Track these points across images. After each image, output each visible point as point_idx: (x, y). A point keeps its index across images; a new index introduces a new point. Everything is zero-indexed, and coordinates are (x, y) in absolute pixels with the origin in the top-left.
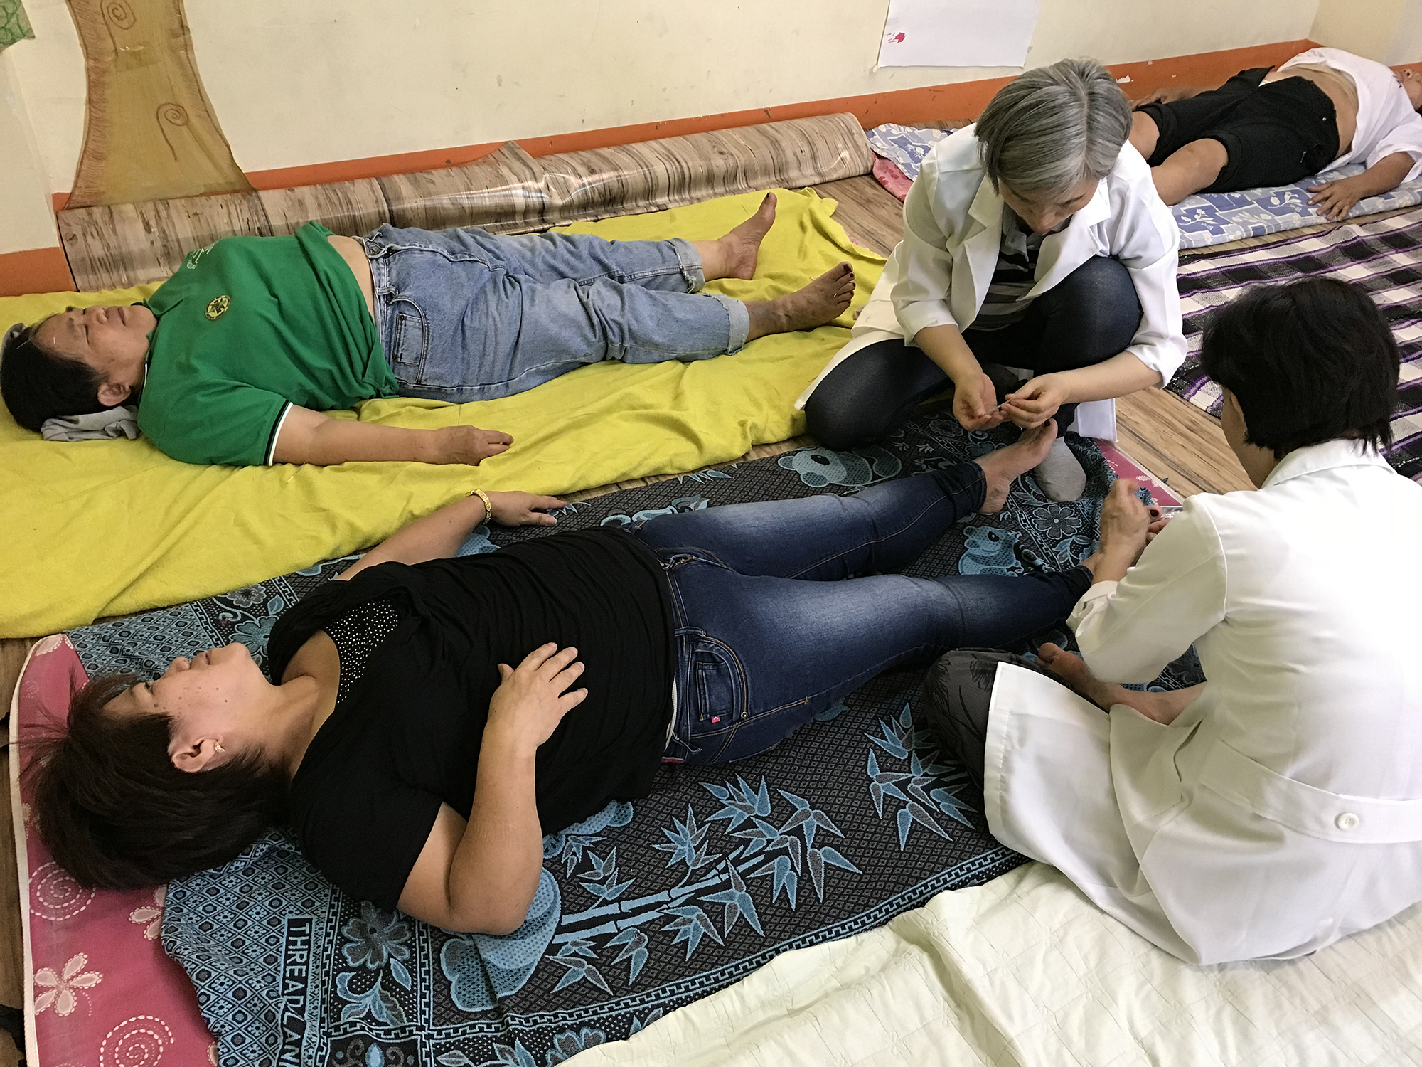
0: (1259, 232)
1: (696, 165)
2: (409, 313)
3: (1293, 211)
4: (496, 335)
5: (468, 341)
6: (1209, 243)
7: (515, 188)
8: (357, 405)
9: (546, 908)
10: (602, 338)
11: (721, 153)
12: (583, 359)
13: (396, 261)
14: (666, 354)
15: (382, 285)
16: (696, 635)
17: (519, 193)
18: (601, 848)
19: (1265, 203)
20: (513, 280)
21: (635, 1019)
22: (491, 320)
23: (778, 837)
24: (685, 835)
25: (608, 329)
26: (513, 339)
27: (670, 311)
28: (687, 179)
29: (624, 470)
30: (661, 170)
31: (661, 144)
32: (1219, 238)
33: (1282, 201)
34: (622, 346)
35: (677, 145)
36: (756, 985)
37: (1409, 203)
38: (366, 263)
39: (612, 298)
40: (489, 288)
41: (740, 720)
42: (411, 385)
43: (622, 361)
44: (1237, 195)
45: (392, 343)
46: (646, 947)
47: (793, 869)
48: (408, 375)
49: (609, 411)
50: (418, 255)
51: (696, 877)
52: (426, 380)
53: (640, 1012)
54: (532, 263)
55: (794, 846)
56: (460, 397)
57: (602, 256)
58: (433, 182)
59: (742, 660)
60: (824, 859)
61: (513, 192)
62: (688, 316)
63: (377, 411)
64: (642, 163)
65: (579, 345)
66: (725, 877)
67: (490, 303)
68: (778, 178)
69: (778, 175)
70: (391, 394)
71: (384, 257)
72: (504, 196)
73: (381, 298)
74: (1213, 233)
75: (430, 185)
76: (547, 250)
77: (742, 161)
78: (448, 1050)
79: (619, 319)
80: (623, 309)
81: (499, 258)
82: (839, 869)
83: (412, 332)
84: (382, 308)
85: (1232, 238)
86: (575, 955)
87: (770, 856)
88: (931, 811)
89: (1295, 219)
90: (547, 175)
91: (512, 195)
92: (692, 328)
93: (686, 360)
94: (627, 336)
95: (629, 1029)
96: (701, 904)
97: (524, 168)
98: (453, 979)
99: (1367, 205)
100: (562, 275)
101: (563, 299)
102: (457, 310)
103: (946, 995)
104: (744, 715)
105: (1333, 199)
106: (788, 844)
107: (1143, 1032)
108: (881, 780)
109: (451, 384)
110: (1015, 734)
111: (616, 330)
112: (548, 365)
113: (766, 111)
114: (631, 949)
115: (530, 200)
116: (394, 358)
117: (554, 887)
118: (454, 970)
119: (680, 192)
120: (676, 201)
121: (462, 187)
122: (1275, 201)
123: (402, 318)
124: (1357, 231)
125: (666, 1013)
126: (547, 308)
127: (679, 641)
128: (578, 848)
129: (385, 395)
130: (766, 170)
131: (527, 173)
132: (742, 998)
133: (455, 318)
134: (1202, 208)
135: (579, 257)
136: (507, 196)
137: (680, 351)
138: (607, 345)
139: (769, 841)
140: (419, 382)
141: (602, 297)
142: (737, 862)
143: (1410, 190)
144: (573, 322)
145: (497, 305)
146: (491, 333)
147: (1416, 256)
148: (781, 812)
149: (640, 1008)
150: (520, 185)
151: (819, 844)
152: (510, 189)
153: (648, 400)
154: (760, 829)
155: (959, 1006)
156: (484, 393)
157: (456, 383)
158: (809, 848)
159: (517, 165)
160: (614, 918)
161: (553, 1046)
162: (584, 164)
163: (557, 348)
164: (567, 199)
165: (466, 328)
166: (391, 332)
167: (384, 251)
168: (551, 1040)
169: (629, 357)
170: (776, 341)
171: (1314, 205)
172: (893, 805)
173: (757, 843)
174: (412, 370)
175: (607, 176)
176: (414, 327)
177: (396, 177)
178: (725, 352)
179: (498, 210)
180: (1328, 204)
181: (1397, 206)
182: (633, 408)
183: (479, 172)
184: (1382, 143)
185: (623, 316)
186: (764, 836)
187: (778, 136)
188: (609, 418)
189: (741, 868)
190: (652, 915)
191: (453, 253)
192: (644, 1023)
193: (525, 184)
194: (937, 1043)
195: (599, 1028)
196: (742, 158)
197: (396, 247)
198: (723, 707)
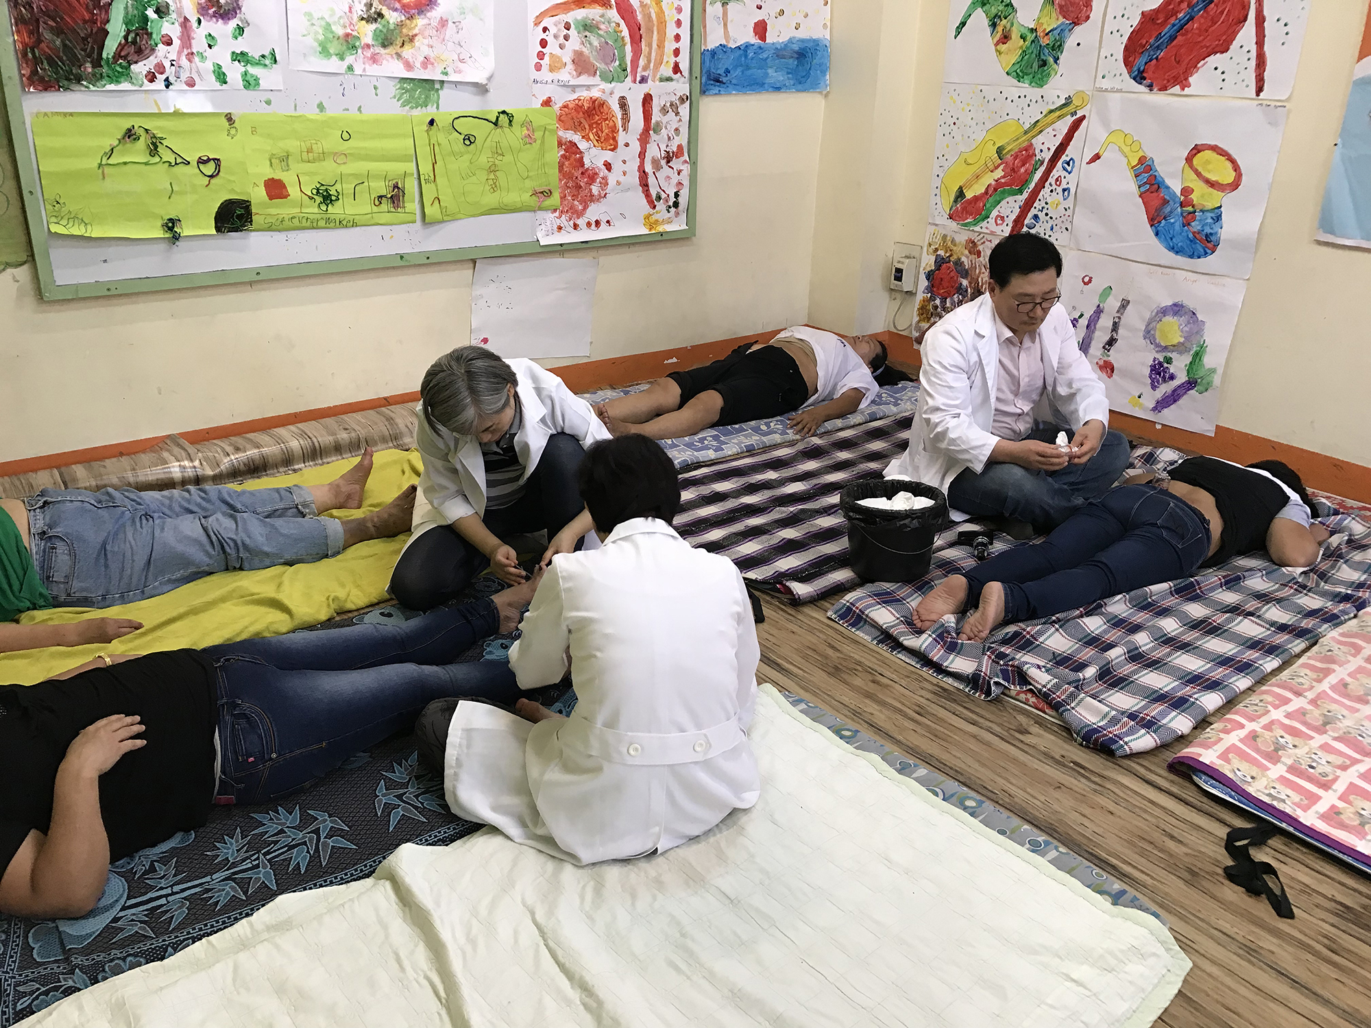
0: (751, 448)
1: (325, 439)
2: (59, 544)
3: (776, 432)
4: (132, 554)
5: (110, 563)
6: (713, 458)
7: (173, 467)
8: (17, 617)
9: (115, 899)
10: (221, 552)
11: (346, 429)
12: (206, 568)
13: (49, 511)
14: (276, 561)
15: (37, 526)
16: (234, 702)
17: (175, 470)
18: (164, 860)
19: (757, 430)
20: (148, 516)
21: (169, 948)
22: (128, 544)
23: (301, 836)
24: (231, 844)
25: (225, 544)
26: (146, 558)
27: (276, 529)
28: (318, 451)
29: (227, 636)
30: (295, 444)
31: (298, 428)
32: (720, 454)
33: (769, 427)
34: (238, 557)
35: (310, 427)
36: (262, 916)
37: (861, 421)
38: (25, 513)
39: (228, 523)
40: (129, 523)
41: (271, 759)
42: (63, 598)
43: (241, 569)
44: (737, 426)
45: (45, 567)
46: (187, 908)
47: (308, 852)
48: (59, 591)
49: (223, 599)
50: (68, 504)
51: (234, 865)
52: (74, 593)
53: (174, 944)
54: (170, 508)
55: (311, 840)
56: (104, 603)
57: (229, 499)
58: (105, 467)
59: (270, 716)
60: (331, 844)
61: (172, 470)
62: (291, 532)
63: (33, 618)
64: (279, 440)
65: (200, 558)
66: (255, 863)
67: (128, 533)
68: (395, 444)
69: (394, 441)
70: (45, 606)
71: (40, 508)
72: (164, 473)
73: (36, 536)
74: (715, 451)
75: (102, 469)
76: (183, 498)
77: (362, 433)
78: (27, 983)
79: (234, 537)
80: (237, 529)
81: (140, 504)
82: (342, 848)
83: (62, 556)
84: (37, 542)
85: (730, 453)
86: (133, 920)
87: (291, 848)
88: (416, 808)
89: (777, 438)
90: (200, 454)
91: (171, 472)
92: (296, 540)
93: (290, 564)
94: (241, 549)
95: (164, 955)
96: (234, 880)
97: (182, 451)
98: (36, 946)
99: (829, 425)
100: (192, 512)
101: (190, 527)
102: (100, 539)
103: (397, 900)
104: (274, 756)
105: (804, 422)
106: (307, 839)
107: (529, 902)
108: (384, 795)
109: (95, 595)
110: (464, 742)
111: (232, 544)
112: (178, 575)
113: (385, 399)
114: (176, 910)
115: (186, 474)
116: (48, 579)
117: (124, 886)
118: (36, 940)
119: (313, 460)
120: (310, 466)
121: (128, 468)
122: (764, 428)
123: (53, 548)
124: (816, 441)
125: (194, 942)
126: (175, 532)
127: (221, 709)
128: (147, 862)
129: (40, 607)
130: (384, 438)
131: (184, 454)
132: (251, 925)
133: (99, 546)
134: (711, 436)
135: (208, 501)
136: (166, 472)
137: (288, 557)
138: (227, 558)
139: (293, 839)
140: (69, 595)
141: (222, 524)
142: (265, 855)
143: (862, 413)
144: (197, 542)
145: (133, 534)
146: (128, 554)
147: (854, 452)
148: (306, 821)
149: (174, 941)
150: (178, 464)
151: (329, 836)
152: (169, 468)
153: (255, 590)
154: (289, 833)
155: (405, 906)
156: (124, 599)
157: (100, 593)
158: (322, 838)
159: (176, 450)
160: (166, 896)
161: (104, 970)
162: (231, 444)
163: (185, 561)
164: (218, 471)
165: (107, 553)
166: (44, 560)
167: (40, 503)
168: (103, 966)
169: (246, 565)
170: (367, 545)
171: (791, 427)
172: (389, 808)
173: (284, 840)
174: (62, 586)
175: (252, 453)
176: (64, 553)
177: (73, 466)
178: (327, 556)
179: (159, 482)
180: (800, 426)
181: (852, 423)
182: (243, 597)
183: (145, 458)
184: (840, 384)
185: (237, 534)
186: (290, 837)
187: (392, 415)
188: (223, 605)
189: (268, 857)
190: (197, 890)
191: (100, 502)
192: (176, 950)
193: (182, 463)
194: (385, 927)
195: (141, 957)
196: (362, 431)
197: (50, 499)
198: (257, 750)
